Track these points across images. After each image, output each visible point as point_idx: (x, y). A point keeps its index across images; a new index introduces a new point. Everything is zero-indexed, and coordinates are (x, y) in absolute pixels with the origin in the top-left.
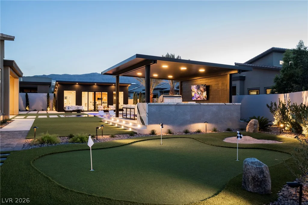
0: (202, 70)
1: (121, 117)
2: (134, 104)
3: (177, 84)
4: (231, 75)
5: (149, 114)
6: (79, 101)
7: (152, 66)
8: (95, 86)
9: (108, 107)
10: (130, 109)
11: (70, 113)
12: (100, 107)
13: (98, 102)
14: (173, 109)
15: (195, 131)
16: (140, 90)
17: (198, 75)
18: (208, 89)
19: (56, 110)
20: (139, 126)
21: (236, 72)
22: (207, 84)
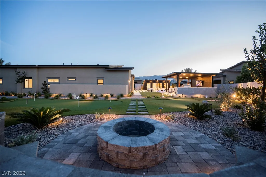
0: (200, 75)
1: (168, 92)
2: (172, 87)
3: (190, 81)
4: (213, 77)
5: (178, 91)
6: (152, 87)
7: (179, 75)
8: (157, 81)
9: (162, 89)
10: (171, 89)
11: (149, 91)
12: (159, 89)
13: (158, 87)
14: (187, 89)
15: (196, 97)
16: (175, 82)
17: (198, 77)
18: (203, 82)
19: (144, 90)
20: (175, 95)
21: (215, 75)
22: (203, 80)
